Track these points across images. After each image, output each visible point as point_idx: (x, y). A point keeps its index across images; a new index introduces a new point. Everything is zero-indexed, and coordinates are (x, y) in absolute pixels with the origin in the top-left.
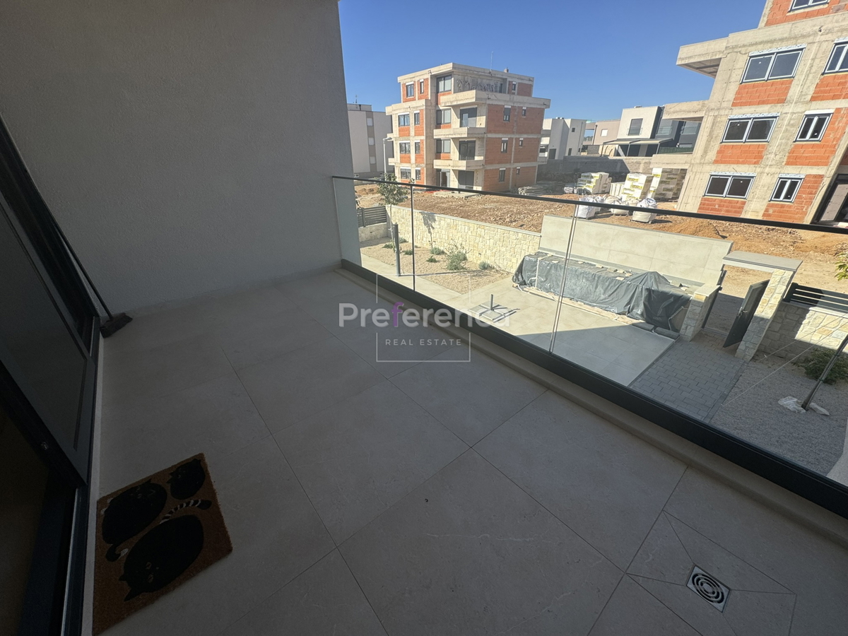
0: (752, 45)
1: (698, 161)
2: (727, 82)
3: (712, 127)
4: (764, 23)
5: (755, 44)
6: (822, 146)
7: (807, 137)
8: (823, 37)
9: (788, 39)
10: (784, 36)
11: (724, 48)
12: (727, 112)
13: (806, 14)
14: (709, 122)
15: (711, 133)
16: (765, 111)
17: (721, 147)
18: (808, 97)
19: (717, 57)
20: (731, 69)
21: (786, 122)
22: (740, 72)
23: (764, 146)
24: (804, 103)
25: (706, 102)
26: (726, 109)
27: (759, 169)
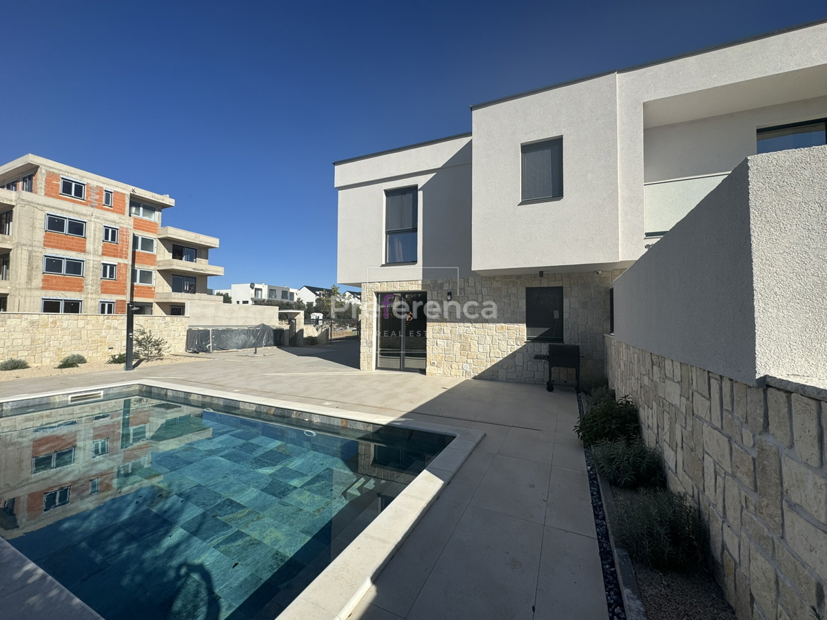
1: (24, 286)
2: (33, 227)
3: (29, 259)
4: (43, 194)
5: (49, 207)
6: (119, 283)
7: (108, 277)
8: (96, 220)
9: (74, 213)
10: (71, 209)
11: (14, 198)
12: (40, 250)
13: (74, 201)
14: (25, 255)
15: (30, 264)
16: (73, 255)
17: (45, 277)
18: (100, 253)
19: (5, 202)
20: (33, 218)
21: (91, 266)
22: (42, 223)
23: (81, 280)
24: (98, 255)
25: (6, 236)
26: (39, 247)
27: (83, 296)
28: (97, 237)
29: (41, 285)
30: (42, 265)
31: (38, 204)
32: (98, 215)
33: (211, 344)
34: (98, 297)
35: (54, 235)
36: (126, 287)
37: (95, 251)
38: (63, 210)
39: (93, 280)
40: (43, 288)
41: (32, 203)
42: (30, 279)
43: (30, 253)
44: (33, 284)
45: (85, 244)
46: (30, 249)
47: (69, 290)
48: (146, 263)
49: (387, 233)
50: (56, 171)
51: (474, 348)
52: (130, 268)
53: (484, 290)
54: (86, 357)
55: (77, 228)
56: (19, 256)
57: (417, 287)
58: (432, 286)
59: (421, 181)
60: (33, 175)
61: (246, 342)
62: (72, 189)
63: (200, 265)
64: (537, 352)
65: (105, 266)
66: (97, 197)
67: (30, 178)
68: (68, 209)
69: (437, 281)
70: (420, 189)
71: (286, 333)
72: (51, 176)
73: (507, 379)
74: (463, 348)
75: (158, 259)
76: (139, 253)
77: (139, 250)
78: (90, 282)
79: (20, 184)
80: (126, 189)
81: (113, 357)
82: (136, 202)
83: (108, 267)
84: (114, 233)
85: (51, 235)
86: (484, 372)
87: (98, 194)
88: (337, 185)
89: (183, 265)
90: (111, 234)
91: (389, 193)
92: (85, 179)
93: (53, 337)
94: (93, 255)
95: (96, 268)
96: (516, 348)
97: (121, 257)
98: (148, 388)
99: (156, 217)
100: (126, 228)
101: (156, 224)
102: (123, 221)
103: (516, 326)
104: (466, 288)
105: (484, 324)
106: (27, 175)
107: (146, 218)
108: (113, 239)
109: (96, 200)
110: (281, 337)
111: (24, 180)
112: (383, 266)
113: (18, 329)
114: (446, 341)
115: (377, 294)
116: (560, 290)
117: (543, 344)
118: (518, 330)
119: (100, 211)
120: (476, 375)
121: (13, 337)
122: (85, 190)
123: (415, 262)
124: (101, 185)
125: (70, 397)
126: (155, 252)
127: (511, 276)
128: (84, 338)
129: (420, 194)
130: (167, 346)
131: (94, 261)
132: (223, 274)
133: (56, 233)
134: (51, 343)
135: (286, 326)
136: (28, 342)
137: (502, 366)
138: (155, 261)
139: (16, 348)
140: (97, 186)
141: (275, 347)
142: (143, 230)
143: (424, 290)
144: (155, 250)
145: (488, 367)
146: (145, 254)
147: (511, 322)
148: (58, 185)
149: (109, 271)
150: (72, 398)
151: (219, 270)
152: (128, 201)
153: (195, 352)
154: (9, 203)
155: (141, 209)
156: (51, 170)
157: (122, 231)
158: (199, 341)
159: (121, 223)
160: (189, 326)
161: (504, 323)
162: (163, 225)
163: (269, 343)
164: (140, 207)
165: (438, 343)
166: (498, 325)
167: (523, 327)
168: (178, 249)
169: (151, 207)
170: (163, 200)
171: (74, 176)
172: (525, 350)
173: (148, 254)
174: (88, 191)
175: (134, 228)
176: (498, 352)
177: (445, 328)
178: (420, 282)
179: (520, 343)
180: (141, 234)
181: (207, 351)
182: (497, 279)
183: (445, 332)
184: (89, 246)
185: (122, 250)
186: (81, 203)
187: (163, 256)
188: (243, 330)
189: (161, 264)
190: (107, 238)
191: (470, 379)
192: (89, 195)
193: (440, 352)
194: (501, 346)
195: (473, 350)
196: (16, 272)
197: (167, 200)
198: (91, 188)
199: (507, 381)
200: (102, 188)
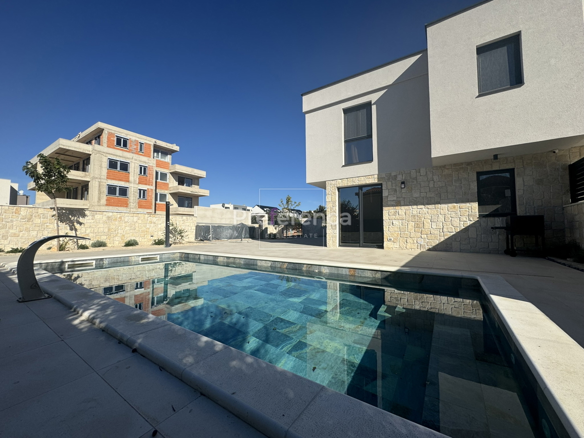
0: (107, 153)
1: (97, 204)
2: (101, 166)
3: (99, 187)
4: (106, 146)
5: (109, 154)
6: (148, 202)
7: (142, 198)
8: (135, 161)
9: (123, 157)
10: (121, 155)
11: (91, 150)
12: (105, 181)
13: (122, 150)
14: (97, 183)
15: (99, 190)
16: (122, 184)
17: (107, 198)
18: (137, 183)
19: (86, 152)
20: (101, 161)
21: (133, 191)
22: (105, 164)
23: (127, 200)
24: (137, 184)
25: (87, 173)
26: (104, 179)
27: (128, 210)
28: (136, 172)
29: (105, 203)
30: (105, 190)
31: (104, 153)
32: (136, 158)
33: (211, 235)
34: (136, 210)
35: (112, 172)
36: (152, 204)
37: (135, 181)
38: (117, 156)
39: (134, 199)
40: (107, 205)
41: (100, 151)
42: (99, 199)
43: (100, 182)
44: (101, 202)
45: (129, 177)
46: (99, 180)
47: (121, 206)
48: (163, 189)
49: (345, 142)
50: (113, 132)
51: (427, 225)
52: (154, 191)
53: (436, 178)
54: (138, 241)
55: (125, 167)
56: (94, 185)
57: (374, 180)
58: (386, 178)
59: (374, 98)
60: (100, 135)
61: (232, 235)
62: (122, 143)
63: (194, 190)
64: (491, 225)
65: (140, 190)
66: (135, 147)
67: (99, 137)
68: (120, 155)
69: (390, 174)
70: (374, 104)
71: (257, 229)
72: (110, 135)
73: (461, 250)
74: (417, 226)
75: (170, 186)
76: (159, 182)
77: (159, 180)
78: (132, 201)
79: (94, 141)
80: (151, 141)
81: (155, 241)
82: (157, 149)
83: (142, 191)
84: (145, 169)
85: (110, 171)
86: (438, 245)
87: (135, 145)
88: (304, 111)
89: (185, 189)
90: (143, 170)
91: (346, 111)
92: (128, 136)
93: (120, 227)
94: (133, 185)
95: (135, 192)
96: (469, 223)
97: (149, 185)
98: (186, 255)
99: (168, 158)
100: (152, 166)
101: (169, 163)
102: (150, 162)
103: (468, 205)
104: (418, 177)
105: (436, 205)
106: (97, 136)
107: (163, 160)
108: (145, 173)
109: (135, 149)
110: (253, 232)
111: (96, 139)
112: (343, 166)
113: (101, 222)
114: (401, 221)
115: (339, 189)
116: (512, 171)
117: (496, 218)
118: (470, 209)
119: (137, 155)
120: (430, 247)
121: (98, 226)
122: (128, 142)
123: (370, 160)
124: (137, 139)
125: (141, 257)
126: (168, 182)
127: (462, 164)
128: (137, 229)
129: (374, 108)
130: (186, 234)
131: (134, 187)
132: (209, 195)
133: (113, 170)
134: (119, 231)
135: (256, 226)
136: (106, 230)
137: (455, 239)
138: (168, 187)
139: (100, 234)
140: (135, 140)
141: (250, 239)
142: (161, 167)
143: (380, 182)
144: (168, 180)
145: (442, 240)
146: (162, 183)
147: (463, 202)
148: (114, 141)
149: (142, 193)
150: (142, 259)
151: (206, 192)
152: (152, 149)
153: (202, 240)
154: (88, 153)
155: (160, 154)
156: (110, 131)
157: (150, 168)
158: (204, 233)
159: (149, 163)
160: (197, 223)
161: (456, 203)
162: (173, 164)
163: (246, 236)
164: (159, 152)
165: (394, 223)
166: (450, 205)
167: (475, 205)
168: (182, 179)
169: (165, 152)
170: (172, 147)
171: (122, 134)
172: (477, 225)
173: (164, 183)
174: (130, 143)
175: (156, 166)
176: (451, 228)
177: (400, 211)
178: (376, 176)
179: (473, 219)
180: (160, 170)
181: (209, 240)
182: (447, 167)
183: (400, 213)
184: (131, 178)
185: (149, 180)
186: (126, 151)
187: (173, 184)
188: (230, 227)
189: (172, 189)
190: (141, 173)
191: (425, 250)
192: (131, 146)
193: (396, 229)
194: (454, 223)
195: (427, 227)
196: (92, 195)
197: (175, 148)
198: (132, 141)
199: (461, 251)
200: (137, 141)
